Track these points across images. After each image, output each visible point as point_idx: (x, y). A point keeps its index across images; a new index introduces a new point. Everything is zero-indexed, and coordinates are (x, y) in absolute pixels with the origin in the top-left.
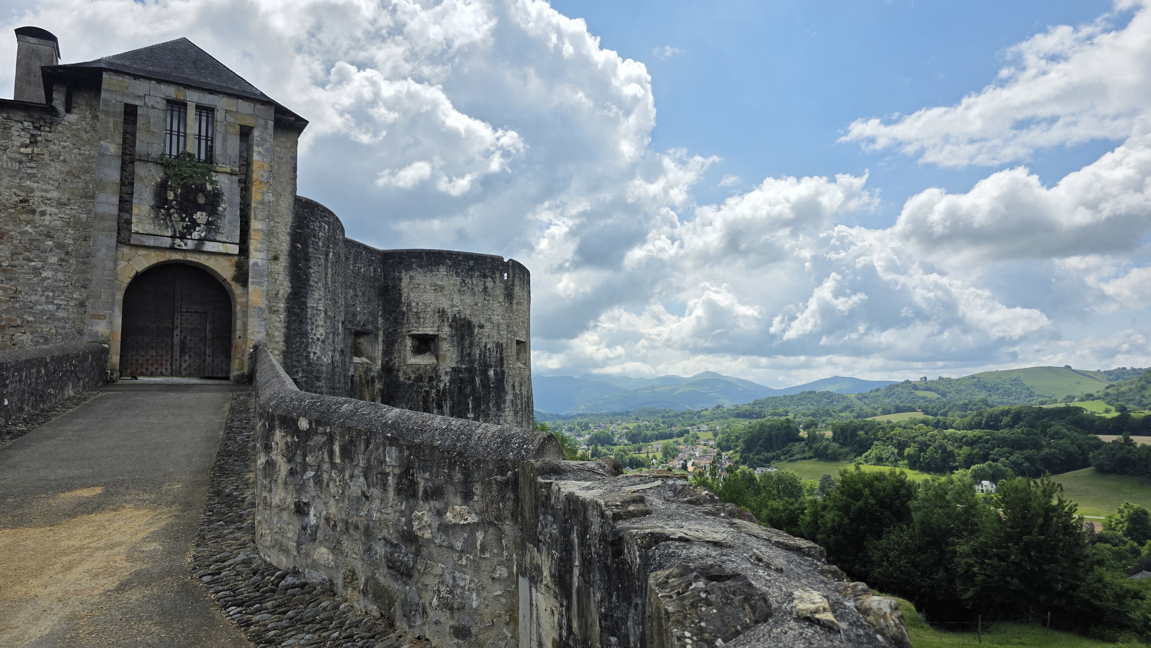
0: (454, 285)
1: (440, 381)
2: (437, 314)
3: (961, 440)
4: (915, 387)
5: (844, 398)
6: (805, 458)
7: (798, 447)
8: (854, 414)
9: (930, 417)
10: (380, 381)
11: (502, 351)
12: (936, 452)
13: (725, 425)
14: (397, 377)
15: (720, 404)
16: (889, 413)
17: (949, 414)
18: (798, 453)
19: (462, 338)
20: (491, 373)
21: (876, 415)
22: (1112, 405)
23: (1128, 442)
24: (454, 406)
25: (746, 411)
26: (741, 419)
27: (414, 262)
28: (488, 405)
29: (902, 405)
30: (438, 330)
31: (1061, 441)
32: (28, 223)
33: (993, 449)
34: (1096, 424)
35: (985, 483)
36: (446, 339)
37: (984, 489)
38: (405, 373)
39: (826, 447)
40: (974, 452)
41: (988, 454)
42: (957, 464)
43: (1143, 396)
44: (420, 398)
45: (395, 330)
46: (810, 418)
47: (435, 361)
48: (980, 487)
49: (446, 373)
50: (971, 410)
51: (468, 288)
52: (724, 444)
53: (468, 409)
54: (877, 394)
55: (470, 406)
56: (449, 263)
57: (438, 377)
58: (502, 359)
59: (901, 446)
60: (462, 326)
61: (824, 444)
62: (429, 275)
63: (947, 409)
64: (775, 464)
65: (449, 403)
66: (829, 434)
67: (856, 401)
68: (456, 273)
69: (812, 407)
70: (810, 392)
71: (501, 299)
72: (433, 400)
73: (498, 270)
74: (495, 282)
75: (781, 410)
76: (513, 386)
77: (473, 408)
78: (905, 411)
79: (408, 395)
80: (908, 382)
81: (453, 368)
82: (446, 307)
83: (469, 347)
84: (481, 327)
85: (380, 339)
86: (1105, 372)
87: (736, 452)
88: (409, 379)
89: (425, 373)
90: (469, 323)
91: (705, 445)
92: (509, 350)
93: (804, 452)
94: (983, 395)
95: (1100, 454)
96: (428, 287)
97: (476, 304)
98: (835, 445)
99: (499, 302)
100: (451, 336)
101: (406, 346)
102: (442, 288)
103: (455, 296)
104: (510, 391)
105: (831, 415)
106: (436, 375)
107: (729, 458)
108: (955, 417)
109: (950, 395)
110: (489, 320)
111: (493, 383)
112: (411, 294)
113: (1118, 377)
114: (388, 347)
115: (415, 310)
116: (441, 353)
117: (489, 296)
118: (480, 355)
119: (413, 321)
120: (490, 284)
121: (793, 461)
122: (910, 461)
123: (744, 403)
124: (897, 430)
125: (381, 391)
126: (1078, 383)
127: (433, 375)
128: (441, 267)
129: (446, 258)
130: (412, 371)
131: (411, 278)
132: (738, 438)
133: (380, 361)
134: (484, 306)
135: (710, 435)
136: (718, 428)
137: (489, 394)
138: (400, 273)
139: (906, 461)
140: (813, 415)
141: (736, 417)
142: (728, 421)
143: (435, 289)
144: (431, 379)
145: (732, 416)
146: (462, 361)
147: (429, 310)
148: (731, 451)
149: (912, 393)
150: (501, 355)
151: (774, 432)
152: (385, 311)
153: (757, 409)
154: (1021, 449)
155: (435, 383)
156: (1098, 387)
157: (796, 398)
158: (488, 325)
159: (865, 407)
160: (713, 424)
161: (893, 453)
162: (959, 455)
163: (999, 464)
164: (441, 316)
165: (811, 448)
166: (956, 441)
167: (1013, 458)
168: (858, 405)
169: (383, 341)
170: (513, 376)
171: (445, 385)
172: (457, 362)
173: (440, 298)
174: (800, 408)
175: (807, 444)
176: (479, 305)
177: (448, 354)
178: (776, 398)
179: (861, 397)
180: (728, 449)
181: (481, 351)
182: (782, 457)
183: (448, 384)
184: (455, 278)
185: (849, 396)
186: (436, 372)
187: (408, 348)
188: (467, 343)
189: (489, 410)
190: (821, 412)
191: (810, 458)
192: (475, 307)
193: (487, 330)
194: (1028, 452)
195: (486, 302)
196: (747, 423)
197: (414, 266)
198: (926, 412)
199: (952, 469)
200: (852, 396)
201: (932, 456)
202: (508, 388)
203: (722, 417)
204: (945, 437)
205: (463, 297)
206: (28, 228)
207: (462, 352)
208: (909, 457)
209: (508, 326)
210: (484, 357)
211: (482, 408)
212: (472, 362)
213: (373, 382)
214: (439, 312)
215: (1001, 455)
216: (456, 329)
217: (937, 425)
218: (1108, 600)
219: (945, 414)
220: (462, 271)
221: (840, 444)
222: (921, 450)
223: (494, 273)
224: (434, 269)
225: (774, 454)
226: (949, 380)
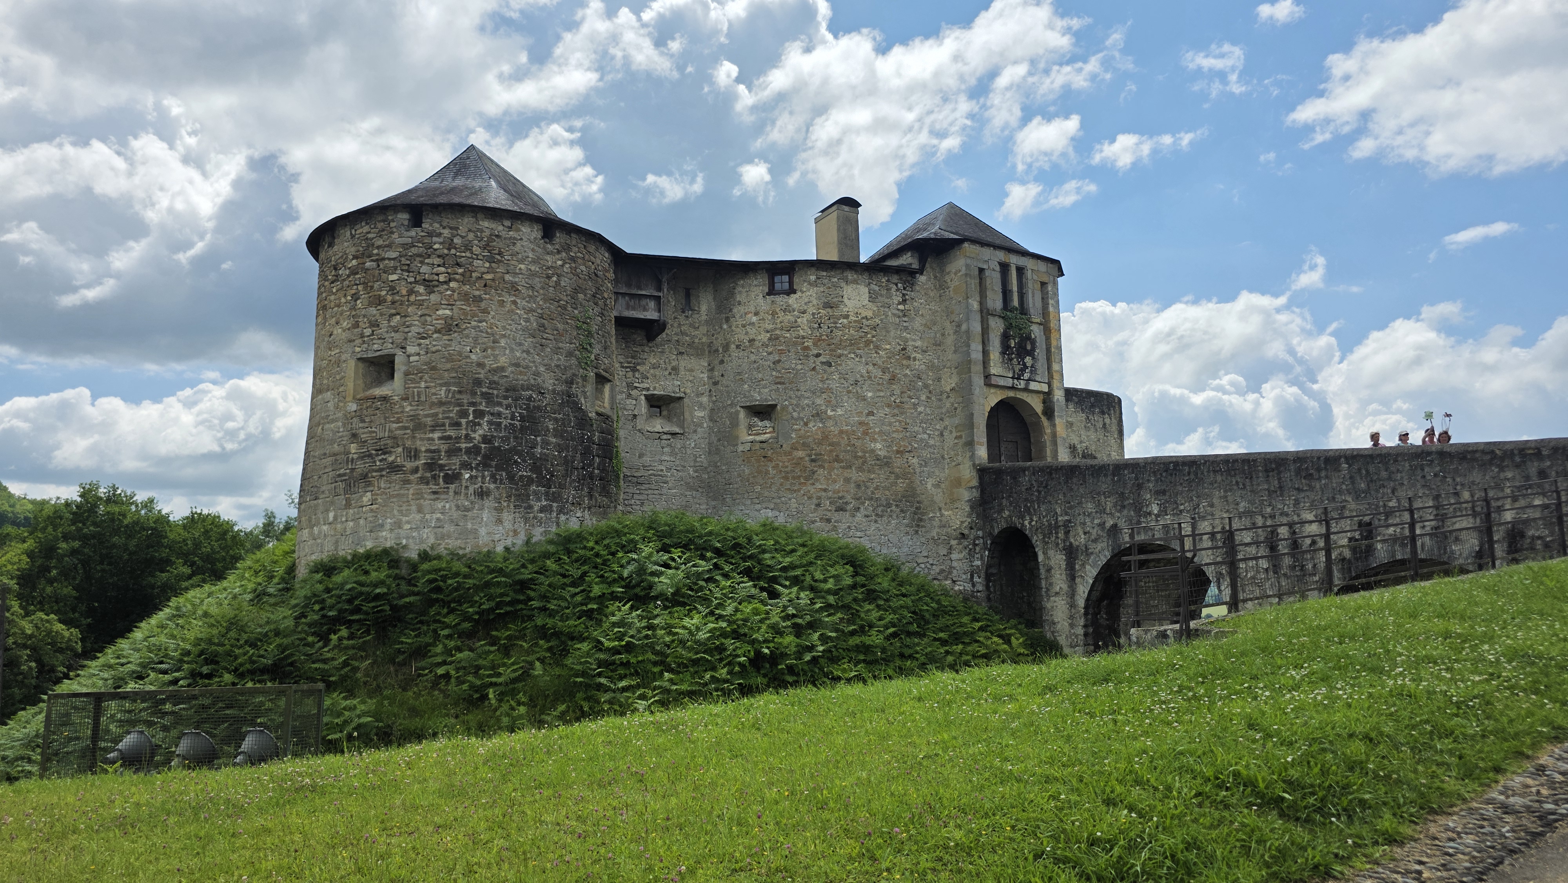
32: (908, 367)
51: (1092, 424)
56: (1076, 399)
68: (1082, 410)
82: (1076, 443)
102: (1072, 424)
103: (1082, 433)
134: (1104, 442)
164: (1073, 450)
184: (1081, 414)
205: (1088, 434)
206: (908, 372)
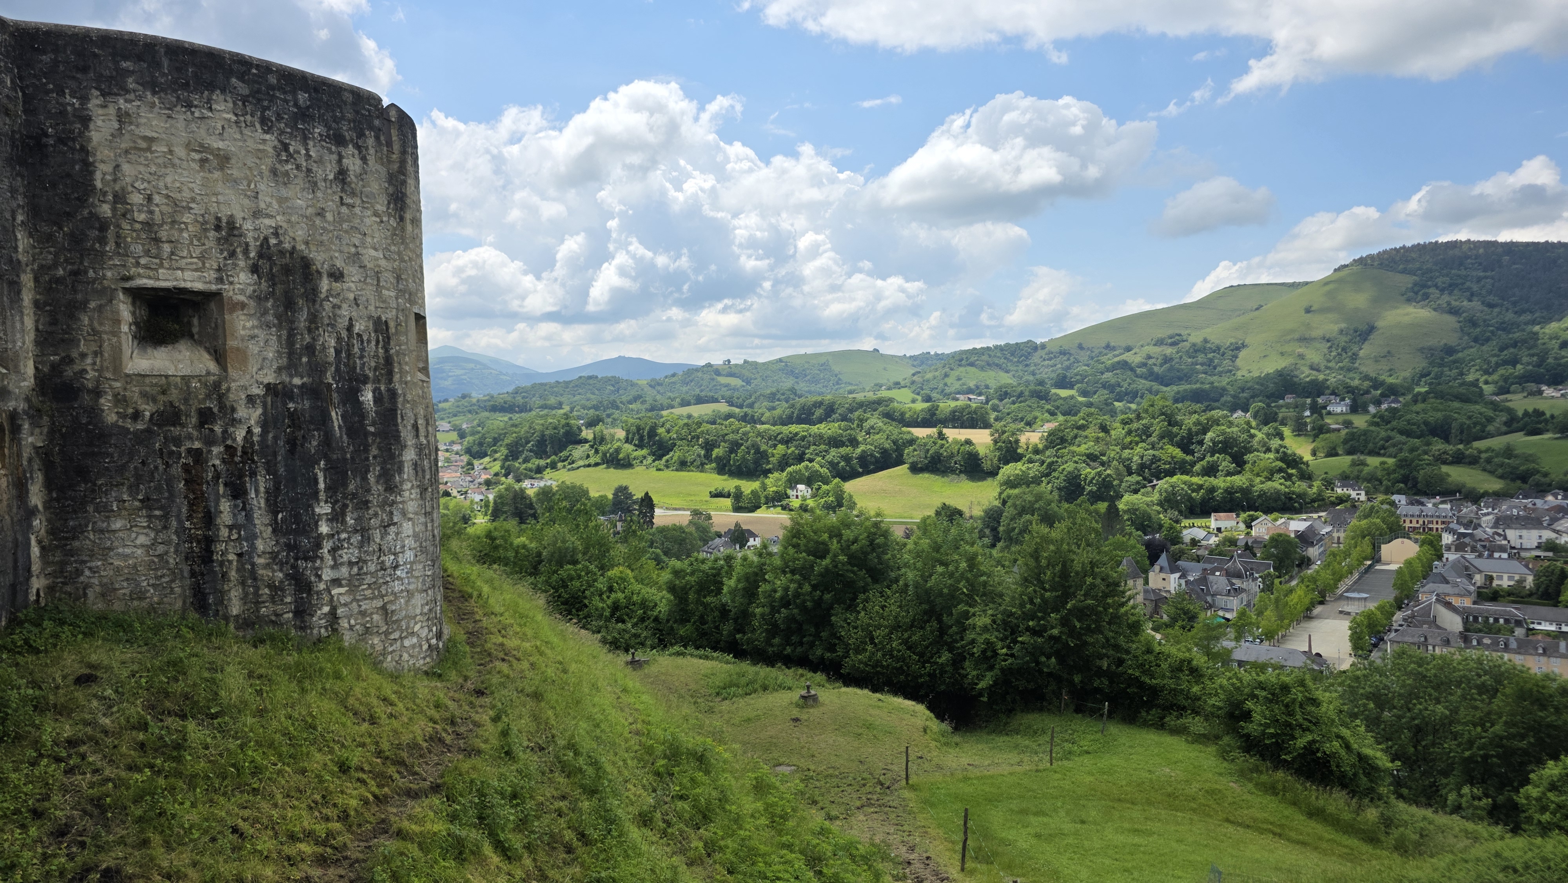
0: (260, 154)
1: (235, 422)
2: (212, 234)
3: (776, 437)
4: (718, 372)
5: (633, 385)
6: (589, 466)
7: (578, 451)
8: (647, 406)
9: (737, 410)
10: (34, 425)
11: (388, 339)
12: (748, 453)
13: (475, 422)
14: (94, 412)
15: (466, 393)
16: (688, 404)
17: (756, 405)
18: (581, 458)
19: (289, 304)
20: (367, 397)
21: (673, 407)
22: (918, 394)
23: (941, 436)
24: (277, 488)
25: (505, 403)
26: (497, 414)
27: (128, 73)
28: (365, 479)
29: (703, 394)
30: (220, 280)
31: (877, 437)
33: (808, 448)
34: (907, 416)
35: (801, 487)
36: (243, 306)
37: (799, 494)
38: (120, 400)
39: (618, 451)
40: (789, 451)
41: (804, 453)
42: (770, 466)
43: (946, 385)
44: (176, 470)
45: (75, 273)
46: (592, 412)
47: (212, 366)
48: (795, 493)
49: (251, 399)
50: (779, 400)
51: (298, 167)
52: (476, 449)
53: (316, 492)
54: (674, 379)
55: (322, 486)
56: (243, 89)
57: (228, 411)
58: (388, 361)
59: (709, 447)
60: (287, 270)
61: (615, 446)
62: (181, 116)
63: (753, 398)
64: (548, 473)
65: (263, 481)
66: (621, 434)
67: (648, 389)
68: (263, 121)
69: (592, 397)
70: (590, 378)
71: (381, 208)
72: (217, 476)
73: (371, 128)
74: (364, 159)
75: (552, 401)
76: (416, 427)
77: (327, 489)
78: (707, 402)
79: (136, 463)
80: (709, 365)
81: (268, 387)
82: (239, 215)
83: (310, 330)
84: (337, 276)
85: (27, 298)
86: (911, 357)
87: (495, 460)
88: (136, 416)
89: (186, 401)
90: (306, 264)
91: (447, 450)
92: (403, 338)
93: (588, 456)
94: (788, 383)
95: (915, 450)
96: (180, 152)
97: (321, 214)
98: (629, 448)
99: (376, 214)
100: (259, 299)
101: (118, 322)
102: (224, 160)
103: (262, 187)
104: (410, 442)
105: (618, 408)
106: (222, 407)
107: (485, 468)
108: (761, 409)
109: (755, 382)
110: (355, 258)
111: (373, 424)
112: (126, 168)
113: (922, 363)
114: (54, 322)
115: (142, 217)
116: (231, 343)
117: (353, 194)
118: (338, 352)
119: (138, 249)
120: (353, 163)
121: (573, 469)
122: (718, 464)
123: (502, 391)
124: (706, 427)
125: (44, 455)
126: (885, 369)
127: (213, 405)
128: (217, 95)
129: (230, 73)
130: (144, 395)
131: (123, 117)
132: (496, 441)
133: (31, 364)
134: (340, 219)
135: (454, 436)
136: (464, 426)
137: (366, 450)
138: (84, 99)
139: (714, 465)
140: (596, 407)
141: (490, 411)
142: (479, 416)
143: (203, 161)
144: (205, 417)
145: (485, 409)
146: (291, 366)
147: (187, 218)
148: (487, 459)
149: (713, 379)
150: (387, 351)
151: (547, 432)
152: (34, 211)
153: (519, 400)
154: (837, 447)
155: (218, 429)
156: (905, 373)
157: (572, 385)
158: (353, 273)
159: (658, 397)
160: (457, 421)
161: (699, 456)
162: (773, 456)
163: (817, 467)
164: (226, 240)
165: (597, 452)
166: (770, 439)
167: (829, 457)
168: (650, 395)
169: (37, 304)
170: (414, 404)
171: (249, 431)
172: (279, 370)
173: (220, 187)
174: (578, 397)
175: (592, 446)
176: (329, 216)
177: (253, 348)
178: (545, 384)
179: (654, 384)
180: (482, 455)
181: (339, 339)
182: (560, 465)
183: (257, 430)
184: (259, 134)
185: (639, 382)
186: (221, 398)
187: (125, 328)
188: (302, 318)
189: (368, 491)
190: (605, 403)
191: (597, 465)
192: (318, 221)
193: (352, 284)
194: (843, 450)
195: (344, 209)
196: (506, 419)
197: (131, 83)
198: (731, 404)
199: (766, 473)
200: (643, 382)
201: (743, 457)
202: (406, 434)
203: (470, 412)
204: (759, 434)
205: (284, 192)
207: (290, 341)
208: (718, 459)
209: (398, 278)
210: (349, 355)
211: (352, 487)
212: (317, 369)
213: (16, 429)
214: (218, 228)
215: (817, 454)
216: (272, 278)
217: (744, 418)
218: (1163, 676)
219: (751, 406)
220: (279, 118)
221: (635, 445)
222: (732, 451)
223: (361, 135)
224: (195, 99)
225: (548, 461)
226: (755, 364)
